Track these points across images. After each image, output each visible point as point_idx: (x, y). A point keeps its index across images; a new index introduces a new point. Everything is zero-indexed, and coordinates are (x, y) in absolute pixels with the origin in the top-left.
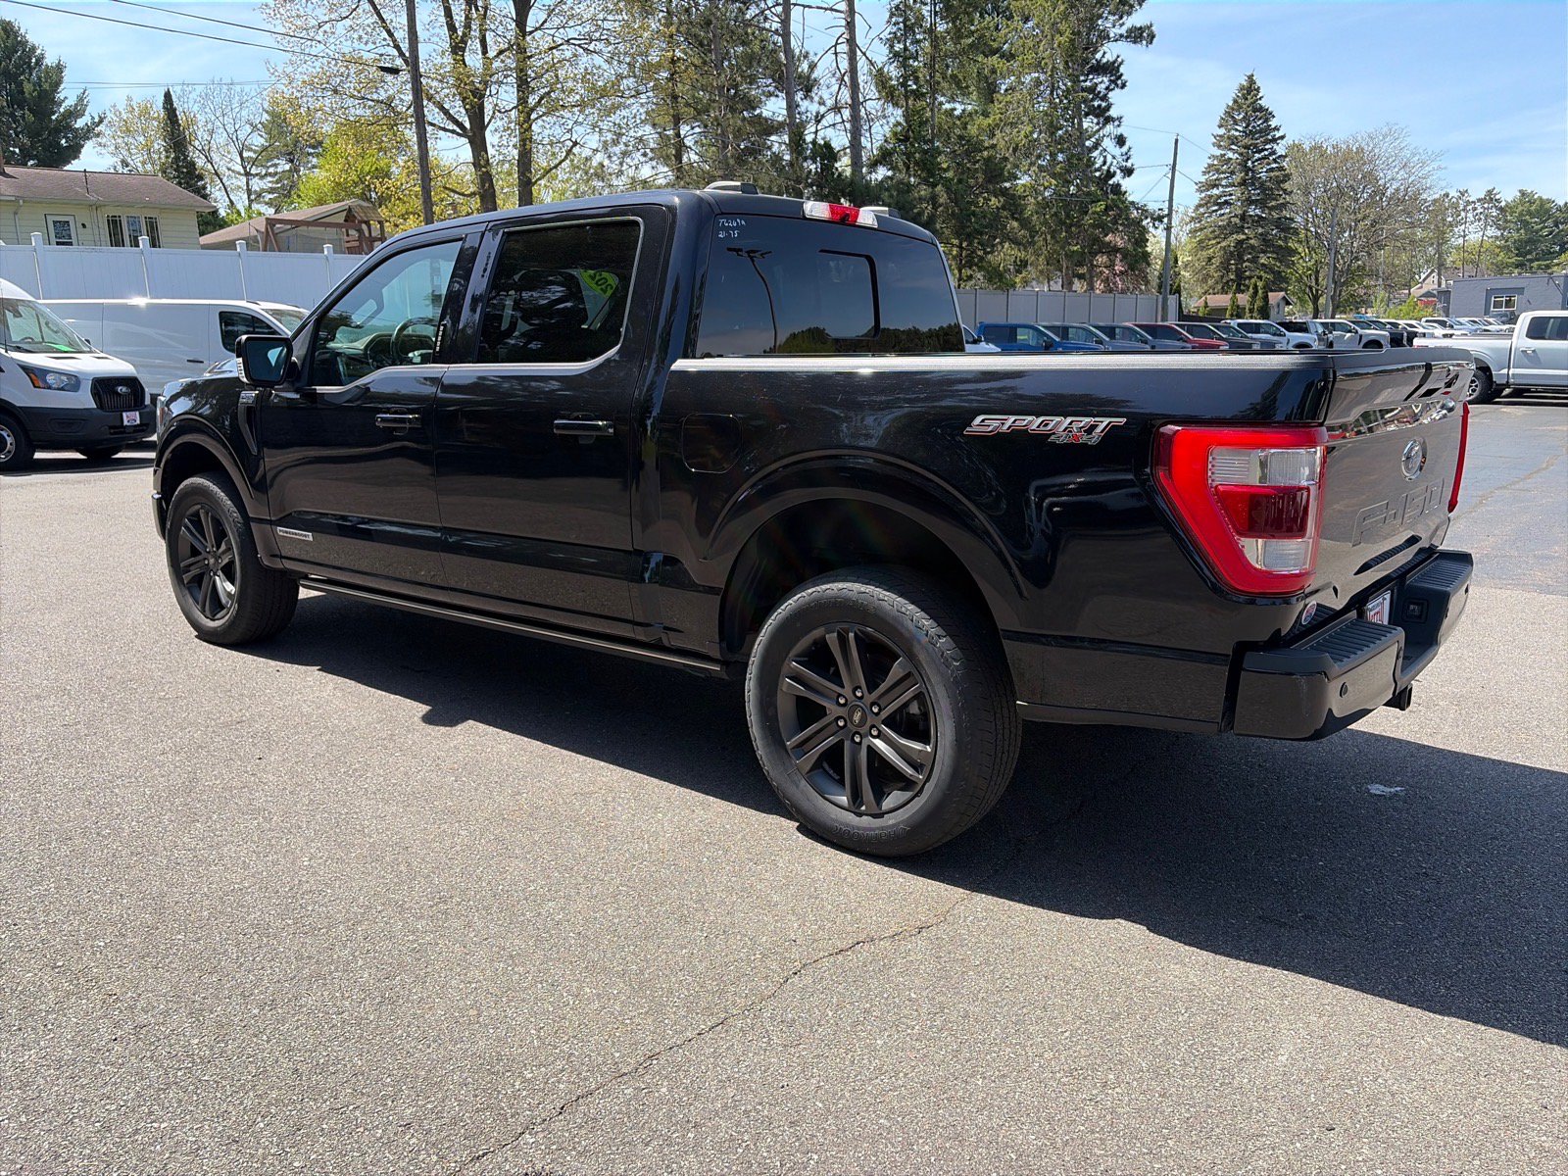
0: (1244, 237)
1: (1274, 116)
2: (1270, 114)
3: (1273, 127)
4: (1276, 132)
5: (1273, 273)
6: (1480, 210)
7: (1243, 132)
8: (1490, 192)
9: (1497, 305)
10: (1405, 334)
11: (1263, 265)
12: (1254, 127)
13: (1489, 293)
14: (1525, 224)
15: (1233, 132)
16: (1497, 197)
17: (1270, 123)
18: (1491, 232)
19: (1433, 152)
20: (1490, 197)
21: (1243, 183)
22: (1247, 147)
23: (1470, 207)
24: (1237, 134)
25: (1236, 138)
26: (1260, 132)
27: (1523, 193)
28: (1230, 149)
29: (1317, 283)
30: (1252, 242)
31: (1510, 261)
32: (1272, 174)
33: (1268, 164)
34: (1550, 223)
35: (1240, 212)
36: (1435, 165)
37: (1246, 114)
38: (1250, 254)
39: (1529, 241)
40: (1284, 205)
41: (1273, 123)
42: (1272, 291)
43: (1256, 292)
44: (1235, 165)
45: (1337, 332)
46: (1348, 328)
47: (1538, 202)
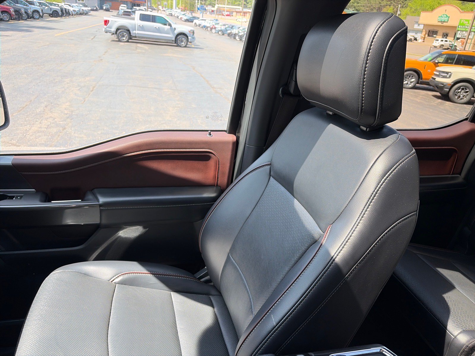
45: (43, 6)
46: (46, 5)
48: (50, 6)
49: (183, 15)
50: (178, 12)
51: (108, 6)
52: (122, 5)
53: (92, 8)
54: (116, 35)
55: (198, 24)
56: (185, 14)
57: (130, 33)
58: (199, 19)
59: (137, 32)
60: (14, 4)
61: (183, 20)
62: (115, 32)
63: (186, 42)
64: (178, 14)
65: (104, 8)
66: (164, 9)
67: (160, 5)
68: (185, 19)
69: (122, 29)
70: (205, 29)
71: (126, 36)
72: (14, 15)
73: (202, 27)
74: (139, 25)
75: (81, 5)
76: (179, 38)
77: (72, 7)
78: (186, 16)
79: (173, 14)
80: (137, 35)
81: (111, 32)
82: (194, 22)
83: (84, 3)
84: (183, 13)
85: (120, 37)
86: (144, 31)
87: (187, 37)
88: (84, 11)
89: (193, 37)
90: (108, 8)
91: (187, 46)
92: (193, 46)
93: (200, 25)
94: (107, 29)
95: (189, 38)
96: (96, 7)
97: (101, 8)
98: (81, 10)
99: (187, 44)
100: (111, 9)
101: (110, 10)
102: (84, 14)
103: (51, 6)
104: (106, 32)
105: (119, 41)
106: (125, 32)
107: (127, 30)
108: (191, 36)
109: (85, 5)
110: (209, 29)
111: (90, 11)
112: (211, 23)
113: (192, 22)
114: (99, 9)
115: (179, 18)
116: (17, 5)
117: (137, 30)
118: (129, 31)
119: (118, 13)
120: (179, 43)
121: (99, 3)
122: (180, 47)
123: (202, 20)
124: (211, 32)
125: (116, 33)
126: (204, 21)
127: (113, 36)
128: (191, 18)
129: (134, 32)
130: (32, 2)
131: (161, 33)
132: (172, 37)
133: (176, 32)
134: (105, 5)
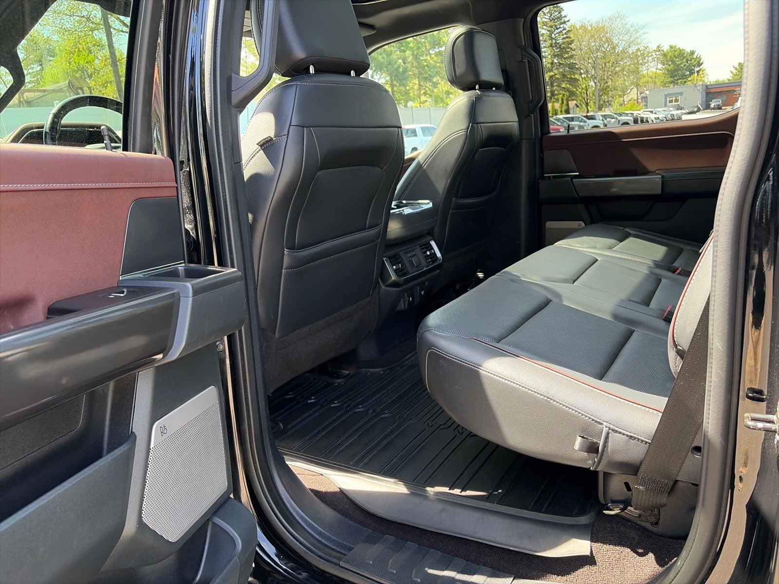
0: (553, 74)
1: (563, 10)
2: (562, 9)
3: (563, 16)
4: (565, 18)
5: (569, 92)
6: (655, 56)
7: (549, 19)
8: (659, 47)
9: (671, 101)
10: (639, 118)
11: (564, 88)
12: (554, 16)
13: (666, 96)
14: (673, 62)
15: (544, 19)
16: (662, 49)
17: (561, 14)
18: (660, 66)
19: (641, 25)
20: (659, 48)
21: (551, 46)
22: (551, 27)
23: (650, 55)
24: (546, 20)
25: (546, 22)
26: (558, 18)
27: (671, 47)
28: (543, 29)
29: (587, 96)
30: (557, 76)
31: (667, 80)
32: (565, 40)
33: (563, 35)
34: (685, 60)
35: (551, 61)
36: (643, 31)
37: (550, 9)
38: (557, 82)
39: (676, 70)
40: (572, 57)
41: (563, 14)
42: (570, 101)
43: (563, 102)
44: (546, 36)
45: (608, 119)
46: (613, 117)
47: (678, 50)
48: (619, 118)
51: (719, 102)
53: (691, 110)
65: (712, 106)
75: (671, 109)
77: (656, 113)
83: (678, 105)
88: (675, 116)
90: (718, 105)
96: (697, 106)
97: (707, 107)
98: (669, 116)
100: (723, 106)
101: (723, 108)
103: (620, 116)
109: (679, 107)
114: (704, 109)
121: (704, 100)
130: (593, 117)
134: (713, 101)
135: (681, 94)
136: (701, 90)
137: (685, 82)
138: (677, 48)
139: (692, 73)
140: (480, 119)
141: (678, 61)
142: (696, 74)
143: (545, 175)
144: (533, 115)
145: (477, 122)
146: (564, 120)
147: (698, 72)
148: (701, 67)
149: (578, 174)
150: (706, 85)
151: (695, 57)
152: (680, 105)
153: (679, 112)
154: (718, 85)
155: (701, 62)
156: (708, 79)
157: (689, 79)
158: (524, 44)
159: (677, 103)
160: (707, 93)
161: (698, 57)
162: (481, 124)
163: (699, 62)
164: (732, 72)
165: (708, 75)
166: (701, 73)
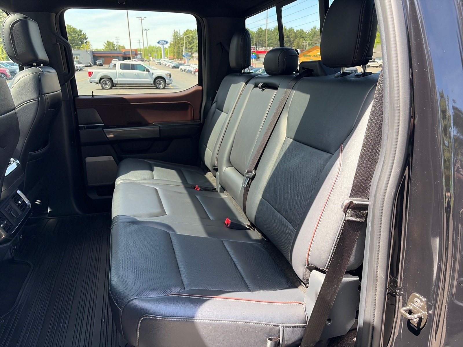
14: (70, 35)
34: (77, 35)
39: (73, 40)
47: (72, 29)
49: (170, 62)
50: (166, 61)
51: (101, 61)
52: (114, 60)
53: (86, 65)
54: (100, 84)
55: (183, 69)
56: (172, 62)
57: (112, 81)
58: (184, 65)
59: (118, 79)
60: (10, 66)
61: (170, 67)
62: (98, 82)
63: (164, 85)
64: (166, 63)
65: (98, 63)
66: (154, 60)
67: (151, 56)
68: (172, 66)
69: (105, 78)
70: (189, 73)
71: (109, 84)
72: (10, 76)
73: (187, 72)
74: (120, 73)
76: (157, 81)
78: (173, 63)
79: (162, 63)
80: (119, 82)
81: (95, 82)
82: (180, 68)
84: (170, 61)
85: (103, 86)
86: (125, 78)
87: (165, 80)
88: (78, 67)
89: (170, 79)
90: (101, 63)
91: (165, 88)
92: (172, 88)
93: (185, 70)
94: (91, 79)
95: (166, 80)
96: (90, 63)
97: (95, 64)
99: (165, 86)
100: (104, 64)
101: (103, 65)
102: (79, 70)
104: (91, 82)
105: (103, 89)
106: (108, 81)
107: (109, 79)
108: (168, 78)
109: (80, 62)
110: (193, 73)
111: (84, 67)
112: (195, 67)
113: (178, 68)
114: (93, 65)
115: (167, 65)
116: (12, 66)
117: (119, 78)
118: (111, 79)
119: (109, 66)
120: (157, 86)
121: (93, 59)
122: (159, 89)
123: (187, 65)
124: (194, 75)
125: (100, 83)
126: (189, 66)
127: (98, 84)
128: (178, 65)
129: (116, 79)
131: (140, 78)
132: (151, 81)
133: (154, 76)
134: (98, 61)
135: (79, 55)
136: (90, 54)
137: (80, 48)
138: (72, 27)
139: (82, 43)
140: (46, 90)
141: (73, 35)
142: (85, 44)
143: (80, 126)
144: (66, 83)
145: (44, 93)
146: (7, 64)
147: (86, 42)
148: (87, 40)
149: (103, 124)
150: (93, 52)
151: (83, 34)
152: (80, 61)
153: (80, 65)
154: (98, 52)
155: (86, 37)
156: (92, 47)
157: (82, 46)
158: (56, 32)
159: (77, 60)
160: (94, 56)
161: (84, 34)
162: (47, 94)
163: (85, 37)
164: (104, 45)
165: (91, 46)
166: (87, 44)
